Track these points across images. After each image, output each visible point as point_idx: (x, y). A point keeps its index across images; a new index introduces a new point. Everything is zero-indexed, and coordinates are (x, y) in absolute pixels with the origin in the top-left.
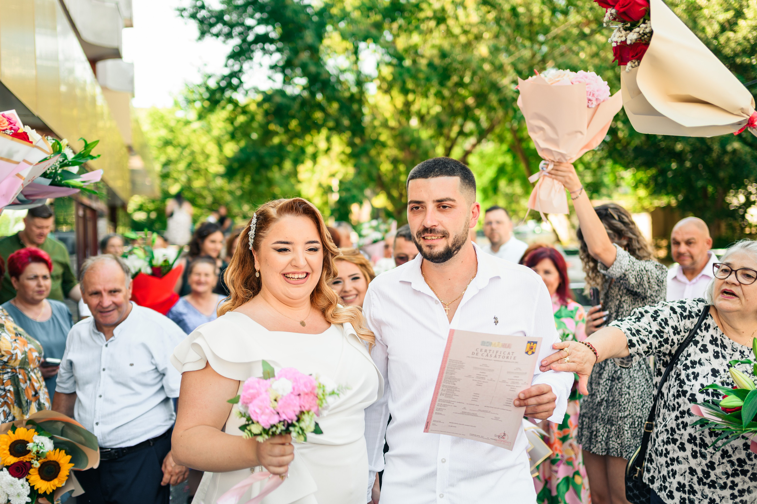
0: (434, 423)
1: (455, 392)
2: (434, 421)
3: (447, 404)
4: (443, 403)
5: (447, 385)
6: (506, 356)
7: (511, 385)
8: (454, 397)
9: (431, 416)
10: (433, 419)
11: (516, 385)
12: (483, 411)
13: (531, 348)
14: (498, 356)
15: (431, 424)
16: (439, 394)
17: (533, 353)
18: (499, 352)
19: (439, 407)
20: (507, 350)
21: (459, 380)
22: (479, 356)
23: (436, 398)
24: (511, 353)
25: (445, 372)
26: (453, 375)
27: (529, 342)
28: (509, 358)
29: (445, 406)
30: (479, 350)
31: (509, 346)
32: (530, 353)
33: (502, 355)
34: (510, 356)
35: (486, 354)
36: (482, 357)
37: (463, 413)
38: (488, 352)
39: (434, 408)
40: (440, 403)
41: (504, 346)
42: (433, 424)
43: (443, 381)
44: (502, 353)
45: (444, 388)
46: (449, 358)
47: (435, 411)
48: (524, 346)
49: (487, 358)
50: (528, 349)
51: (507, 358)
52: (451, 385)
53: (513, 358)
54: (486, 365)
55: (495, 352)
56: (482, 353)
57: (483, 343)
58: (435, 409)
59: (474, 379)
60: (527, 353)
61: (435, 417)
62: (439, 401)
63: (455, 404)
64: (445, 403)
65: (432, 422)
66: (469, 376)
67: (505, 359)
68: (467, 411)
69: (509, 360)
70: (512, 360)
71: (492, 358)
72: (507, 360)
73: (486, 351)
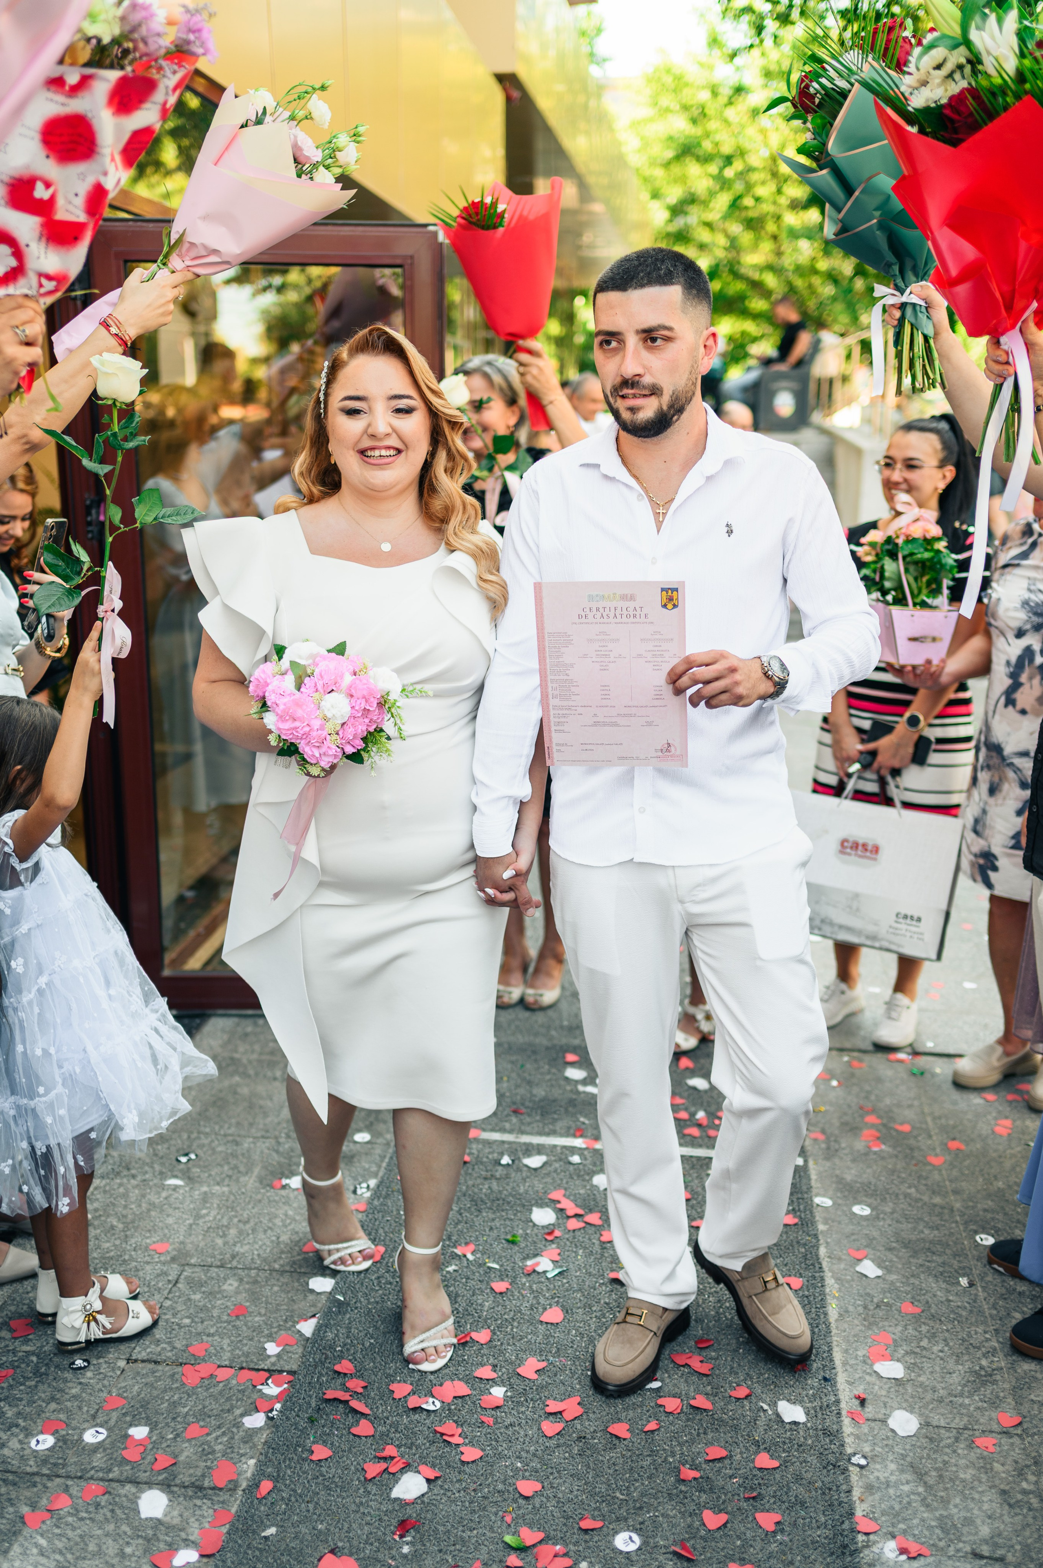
0: (558, 749)
1: (573, 689)
2: (557, 745)
3: (568, 712)
4: (561, 712)
5: (557, 677)
6: (631, 613)
7: (651, 660)
8: (573, 697)
10: (554, 741)
11: (659, 659)
12: (626, 716)
13: (671, 599)
14: (619, 616)
15: (554, 751)
16: (550, 696)
17: (676, 607)
18: (619, 609)
19: (557, 720)
20: (631, 605)
21: (572, 665)
22: (590, 619)
24: (638, 609)
25: (547, 656)
26: (560, 660)
27: (663, 590)
28: (638, 616)
29: (564, 716)
30: (587, 610)
31: (632, 598)
32: (670, 606)
33: (625, 612)
34: (638, 614)
35: (599, 615)
36: (595, 621)
37: (596, 724)
38: (601, 610)
40: (557, 712)
41: (624, 597)
42: (558, 752)
44: (624, 609)
45: (555, 685)
46: (546, 631)
47: (553, 728)
48: (657, 598)
49: (602, 620)
50: (665, 600)
51: (635, 616)
52: (562, 677)
53: (643, 616)
54: (604, 633)
55: (612, 610)
56: (592, 614)
57: (591, 598)
58: (552, 724)
59: (595, 659)
60: (665, 606)
61: (556, 738)
62: (554, 709)
63: (580, 710)
64: (565, 712)
65: (554, 749)
66: (585, 656)
67: (632, 619)
68: (600, 719)
69: (638, 620)
70: (643, 619)
71: (611, 620)
72: (635, 620)
73: (598, 609)
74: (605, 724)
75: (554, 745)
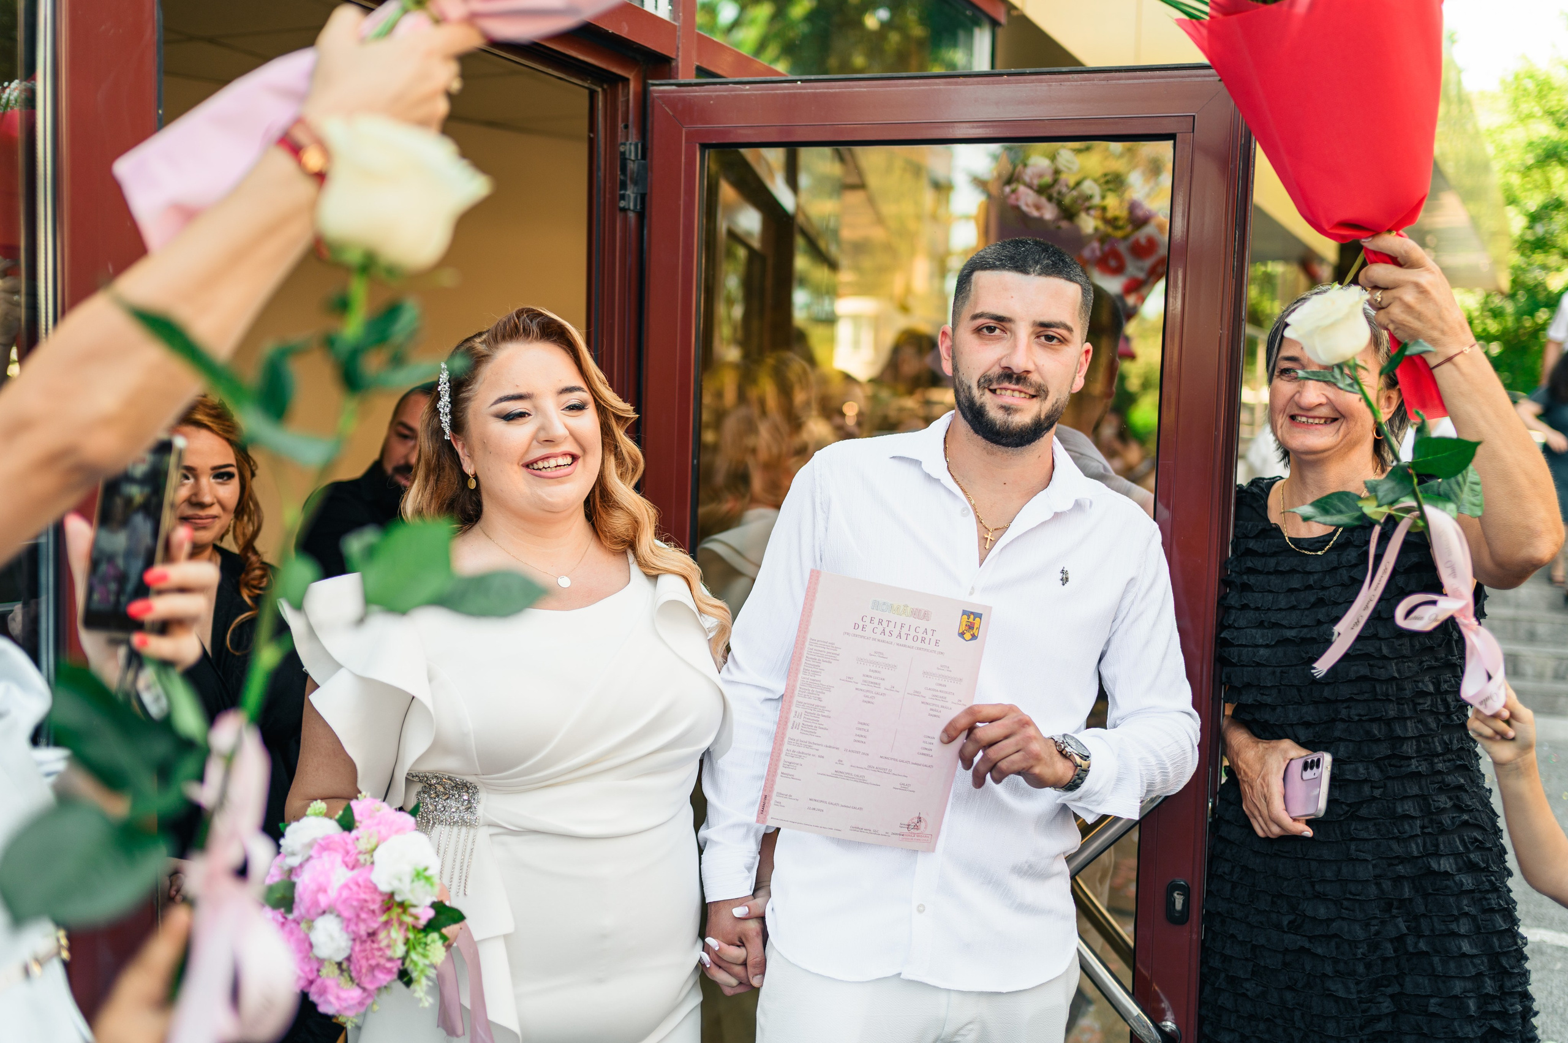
0: (779, 799)
1: (822, 720)
2: (780, 794)
3: (806, 750)
4: (797, 749)
5: (806, 700)
6: (920, 636)
7: (930, 701)
8: (819, 732)
9: (773, 781)
10: (777, 788)
11: (940, 703)
12: (878, 770)
13: (971, 627)
14: (904, 636)
15: (772, 802)
16: (790, 725)
17: (974, 637)
18: (907, 627)
19: (789, 759)
20: (922, 624)
21: (829, 688)
22: (868, 632)
23: (784, 734)
24: (930, 632)
25: (802, 668)
26: (817, 678)
27: (964, 613)
28: (927, 641)
29: (801, 755)
30: (868, 620)
31: (925, 616)
32: (968, 636)
33: (912, 633)
34: (928, 637)
35: (880, 628)
36: (873, 636)
37: (838, 774)
38: (885, 624)
39: (778, 760)
40: (791, 748)
41: (917, 613)
42: (778, 804)
43: (796, 692)
44: (913, 629)
45: (800, 710)
46: (809, 636)
47: (781, 769)
48: (956, 622)
49: (882, 637)
50: (964, 627)
51: (923, 640)
52: (812, 701)
53: (933, 642)
54: (880, 654)
55: (898, 626)
56: (873, 626)
57: (876, 605)
58: (780, 764)
59: (859, 686)
60: (962, 634)
61: (781, 785)
62: (789, 743)
63: (822, 751)
64: (802, 749)
65: (774, 798)
66: (849, 679)
67: (918, 644)
68: (845, 768)
69: (925, 646)
70: (932, 646)
71: (893, 639)
72: (922, 645)
73: (880, 622)
74: (848, 776)
75: (774, 794)
